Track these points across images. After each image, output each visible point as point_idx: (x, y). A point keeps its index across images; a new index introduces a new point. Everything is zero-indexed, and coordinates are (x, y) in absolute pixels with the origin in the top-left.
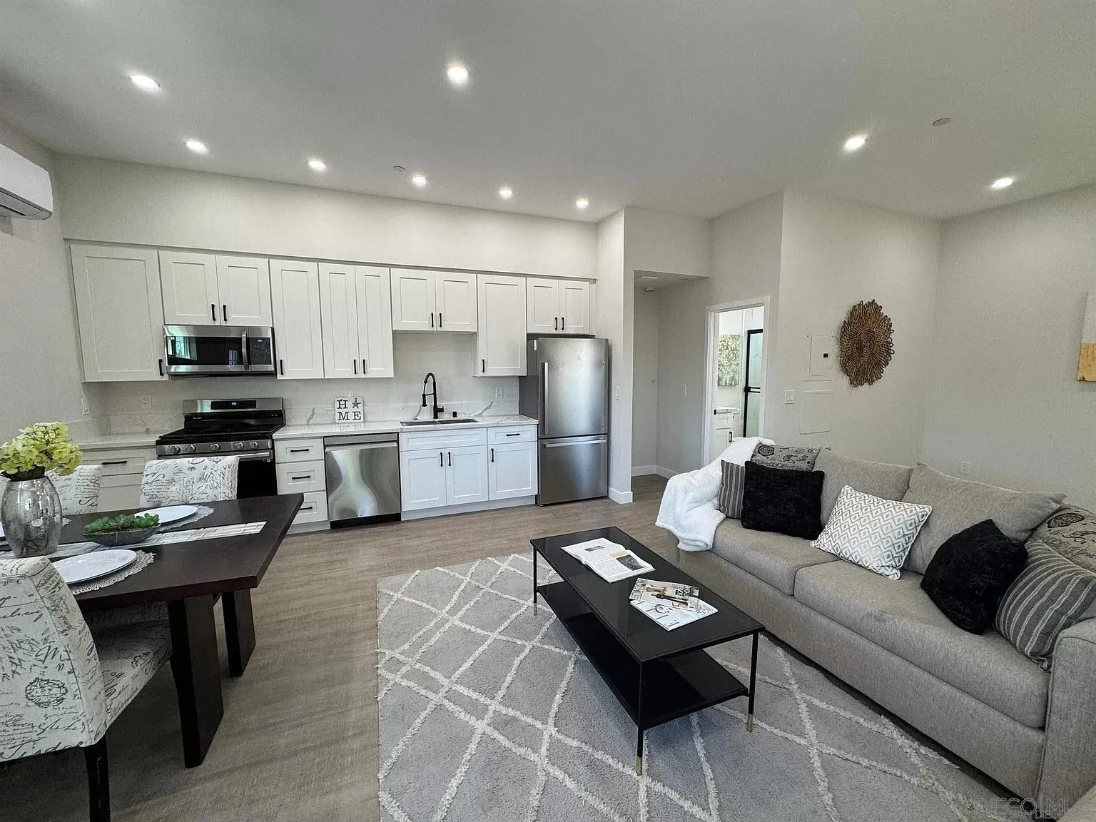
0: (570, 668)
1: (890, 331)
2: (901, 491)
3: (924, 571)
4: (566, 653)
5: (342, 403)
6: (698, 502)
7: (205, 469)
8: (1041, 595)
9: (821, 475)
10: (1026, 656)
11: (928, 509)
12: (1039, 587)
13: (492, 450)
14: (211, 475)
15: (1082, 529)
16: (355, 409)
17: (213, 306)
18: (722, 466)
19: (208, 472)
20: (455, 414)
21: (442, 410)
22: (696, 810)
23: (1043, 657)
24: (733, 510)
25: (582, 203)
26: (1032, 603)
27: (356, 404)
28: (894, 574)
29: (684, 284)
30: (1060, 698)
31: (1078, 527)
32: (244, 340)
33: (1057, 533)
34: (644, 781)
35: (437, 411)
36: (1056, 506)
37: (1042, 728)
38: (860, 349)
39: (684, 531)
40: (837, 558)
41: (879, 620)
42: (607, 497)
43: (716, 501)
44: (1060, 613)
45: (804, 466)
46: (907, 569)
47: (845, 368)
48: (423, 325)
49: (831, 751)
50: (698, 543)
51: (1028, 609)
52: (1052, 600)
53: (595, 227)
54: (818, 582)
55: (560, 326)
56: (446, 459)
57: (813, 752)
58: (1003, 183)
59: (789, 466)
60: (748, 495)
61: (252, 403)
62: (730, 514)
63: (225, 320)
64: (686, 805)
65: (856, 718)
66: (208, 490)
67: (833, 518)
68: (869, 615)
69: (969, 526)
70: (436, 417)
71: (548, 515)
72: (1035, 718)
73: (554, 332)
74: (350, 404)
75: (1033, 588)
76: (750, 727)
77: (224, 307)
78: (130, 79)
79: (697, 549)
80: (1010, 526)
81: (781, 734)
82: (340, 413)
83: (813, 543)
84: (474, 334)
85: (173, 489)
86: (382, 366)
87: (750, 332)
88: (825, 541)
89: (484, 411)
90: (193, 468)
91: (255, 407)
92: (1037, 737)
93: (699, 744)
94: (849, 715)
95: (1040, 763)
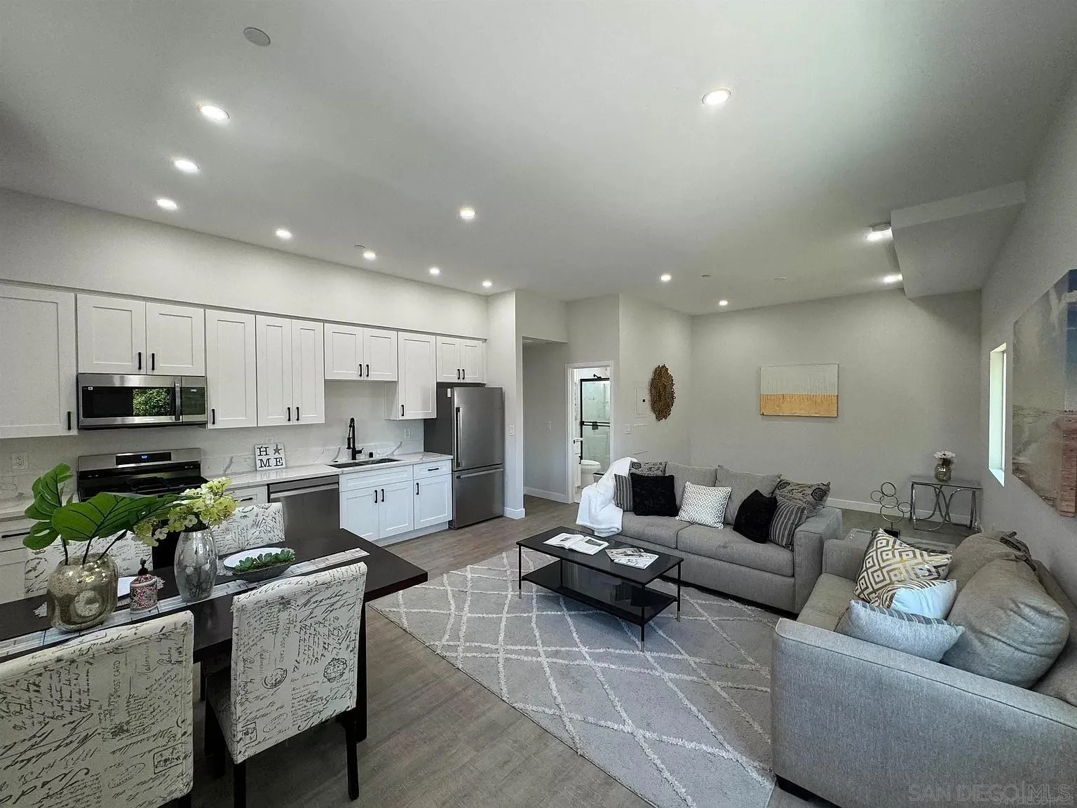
0: (569, 619)
1: (673, 384)
2: (714, 481)
3: (733, 522)
4: (559, 613)
5: (264, 450)
6: (605, 504)
7: (257, 516)
8: (785, 518)
9: (672, 478)
10: (783, 547)
11: (730, 489)
12: (783, 516)
13: (418, 484)
14: (264, 521)
15: (791, 488)
16: (277, 455)
17: (140, 354)
18: (616, 477)
19: (260, 518)
20: (371, 455)
21: (360, 452)
22: (677, 656)
23: (790, 546)
24: (627, 506)
25: (487, 284)
26: (783, 523)
27: (277, 451)
28: (720, 526)
29: (549, 345)
30: (798, 560)
31: (789, 488)
32: (178, 389)
33: (782, 492)
34: (648, 654)
35: (355, 453)
36: (779, 480)
37: (793, 576)
38: (660, 396)
39: (601, 524)
40: (692, 523)
41: (725, 547)
42: (502, 516)
43: (613, 502)
44: (792, 524)
45: (659, 473)
46: (726, 523)
47: (654, 409)
48: (353, 375)
49: (717, 618)
50: (613, 530)
51: (781, 526)
52: (789, 519)
53: (487, 300)
54: (689, 536)
55: (462, 376)
56: (379, 496)
57: (710, 620)
58: (723, 303)
59: (652, 474)
60: (635, 494)
61: (167, 456)
62: (625, 509)
63: (153, 369)
64: (672, 656)
65: (719, 603)
66: (262, 535)
67: (684, 502)
68: (719, 546)
69: (749, 495)
70: (354, 458)
71: (468, 535)
72: (790, 572)
73: (457, 381)
74: (271, 451)
75: (781, 516)
76: (678, 619)
77: (153, 355)
78: (172, 162)
79: (614, 533)
80: (766, 492)
81: (693, 618)
82: (261, 460)
83: (677, 518)
84: (395, 383)
85: (228, 537)
86: (314, 413)
87: (582, 380)
88: (684, 515)
89: (395, 450)
90: (245, 516)
91: (170, 460)
92: (792, 580)
93: (660, 632)
94: (715, 603)
95: (794, 591)
